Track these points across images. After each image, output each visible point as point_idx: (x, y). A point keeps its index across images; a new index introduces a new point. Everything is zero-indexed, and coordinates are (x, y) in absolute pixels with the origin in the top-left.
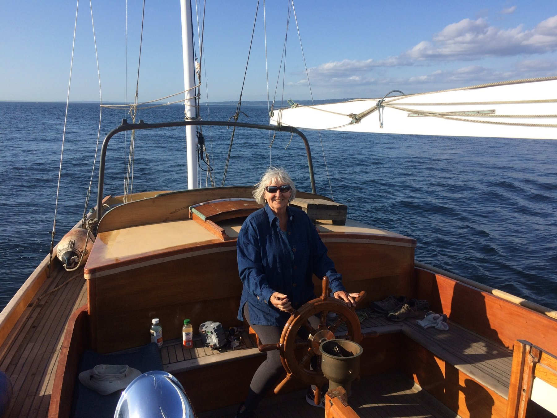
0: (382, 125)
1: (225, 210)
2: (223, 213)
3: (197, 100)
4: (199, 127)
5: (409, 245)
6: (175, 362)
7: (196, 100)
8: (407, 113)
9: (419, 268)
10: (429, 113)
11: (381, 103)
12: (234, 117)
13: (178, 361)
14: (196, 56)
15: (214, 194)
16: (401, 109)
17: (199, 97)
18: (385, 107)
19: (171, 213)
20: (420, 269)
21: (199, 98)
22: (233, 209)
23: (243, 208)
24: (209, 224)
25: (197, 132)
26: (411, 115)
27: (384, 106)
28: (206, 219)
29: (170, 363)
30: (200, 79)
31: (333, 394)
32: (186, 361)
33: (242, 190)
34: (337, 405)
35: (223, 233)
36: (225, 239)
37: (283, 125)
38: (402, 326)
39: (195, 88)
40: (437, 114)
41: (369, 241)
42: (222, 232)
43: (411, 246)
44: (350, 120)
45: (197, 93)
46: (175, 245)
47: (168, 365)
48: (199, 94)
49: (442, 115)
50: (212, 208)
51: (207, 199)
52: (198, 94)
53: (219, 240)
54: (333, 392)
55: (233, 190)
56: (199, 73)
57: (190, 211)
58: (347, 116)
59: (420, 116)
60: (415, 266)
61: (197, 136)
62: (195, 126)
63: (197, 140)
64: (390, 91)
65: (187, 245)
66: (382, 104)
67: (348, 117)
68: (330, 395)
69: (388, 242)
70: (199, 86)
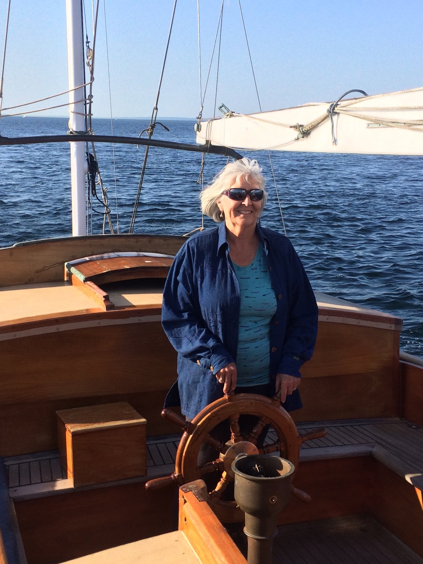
0: (335, 141)
1: (115, 268)
2: (111, 271)
3: (88, 106)
4: (90, 143)
5: (391, 327)
6: (28, 485)
7: (85, 104)
8: (366, 122)
9: (406, 363)
10: (393, 122)
11: (334, 109)
12: (148, 130)
13: (32, 483)
14: (87, 39)
15: (103, 245)
16: (358, 117)
17: (90, 100)
18: (340, 115)
19: (36, 272)
20: (409, 363)
21: (91, 102)
22: (127, 267)
23: (142, 265)
24: (89, 287)
25: (87, 153)
26: (370, 126)
27: (339, 113)
28: (86, 280)
29: (20, 486)
30: (92, 72)
31: (189, 488)
32: (43, 483)
33: (145, 240)
34: (191, 503)
35: (106, 298)
36: (108, 308)
37: (213, 144)
38: (373, 447)
39: (85, 87)
40: (401, 123)
41: (327, 319)
42: (104, 297)
43: (393, 328)
44: (296, 133)
45: (88, 94)
46: (34, 315)
47: (15, 489)
48: (91, 96)
49: (409, 125)
50: (98, 265)
51: (92, 252)
52: (89, 96)
53: (99, 309)
54: (189, 486)
55: (132, 240)
56: (91, 63)
57: (66, 270)
58: (291, 127)
59: (381, 127)
60: (401, 359)
61: (87, 160)
62: (85, 143)
63: (86, 166)
64: (348, 90)
65: (51, 315)
66: (336, 110)
67: (293, 129)
68: (184, 489)
69: (358, 320)
70: (91, 84)
